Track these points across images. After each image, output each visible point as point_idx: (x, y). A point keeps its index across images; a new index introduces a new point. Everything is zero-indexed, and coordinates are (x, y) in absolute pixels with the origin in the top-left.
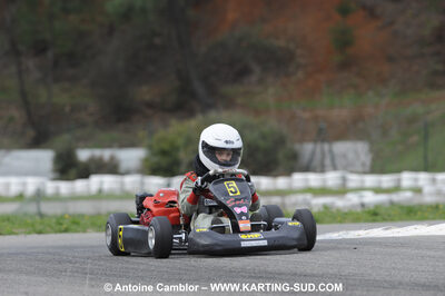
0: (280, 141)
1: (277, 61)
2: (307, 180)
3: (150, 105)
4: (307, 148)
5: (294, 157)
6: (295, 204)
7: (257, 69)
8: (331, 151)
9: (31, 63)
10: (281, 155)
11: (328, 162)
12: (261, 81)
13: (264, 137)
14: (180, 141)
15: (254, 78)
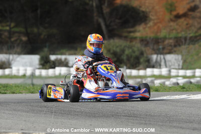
2: (153, 72)
7: (132, 21)
9: (30, 15)
11: (163, 63)
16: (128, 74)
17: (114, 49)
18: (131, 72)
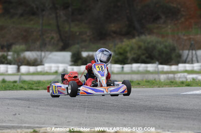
0: (173, 49)
1: (172, 14)
2: (185, 67)
3: (115, 32)
5: (180, 56)
6: (180, 78)
7: (163, 17)
8: (196, 54)
9: (61, 13)
10: (173, 56)
11: (194, 59)
12: (165, 22)
13: (166, 47)
14: (128, 49)
15: (162, 21)
16: (160, 70)
17: (146, 45)
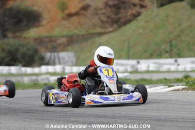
2: (47, 69)
4: (48, 55)
5: (42, 59)
6: (42, 80)
8: (58, 56)
10: (36, 58)
11: (57, 61)
13: (28, 50)
15: (24, 24)
16: (23, 72)
18: (26, 71)
